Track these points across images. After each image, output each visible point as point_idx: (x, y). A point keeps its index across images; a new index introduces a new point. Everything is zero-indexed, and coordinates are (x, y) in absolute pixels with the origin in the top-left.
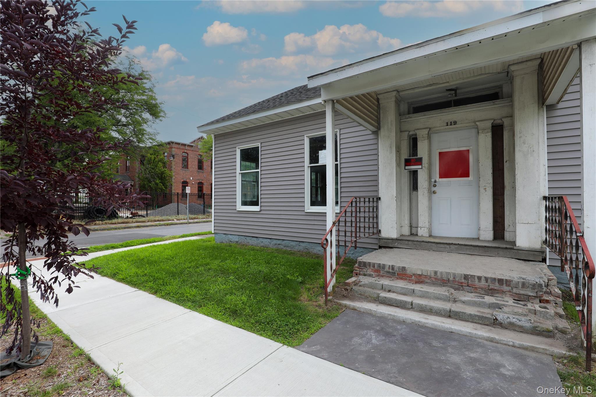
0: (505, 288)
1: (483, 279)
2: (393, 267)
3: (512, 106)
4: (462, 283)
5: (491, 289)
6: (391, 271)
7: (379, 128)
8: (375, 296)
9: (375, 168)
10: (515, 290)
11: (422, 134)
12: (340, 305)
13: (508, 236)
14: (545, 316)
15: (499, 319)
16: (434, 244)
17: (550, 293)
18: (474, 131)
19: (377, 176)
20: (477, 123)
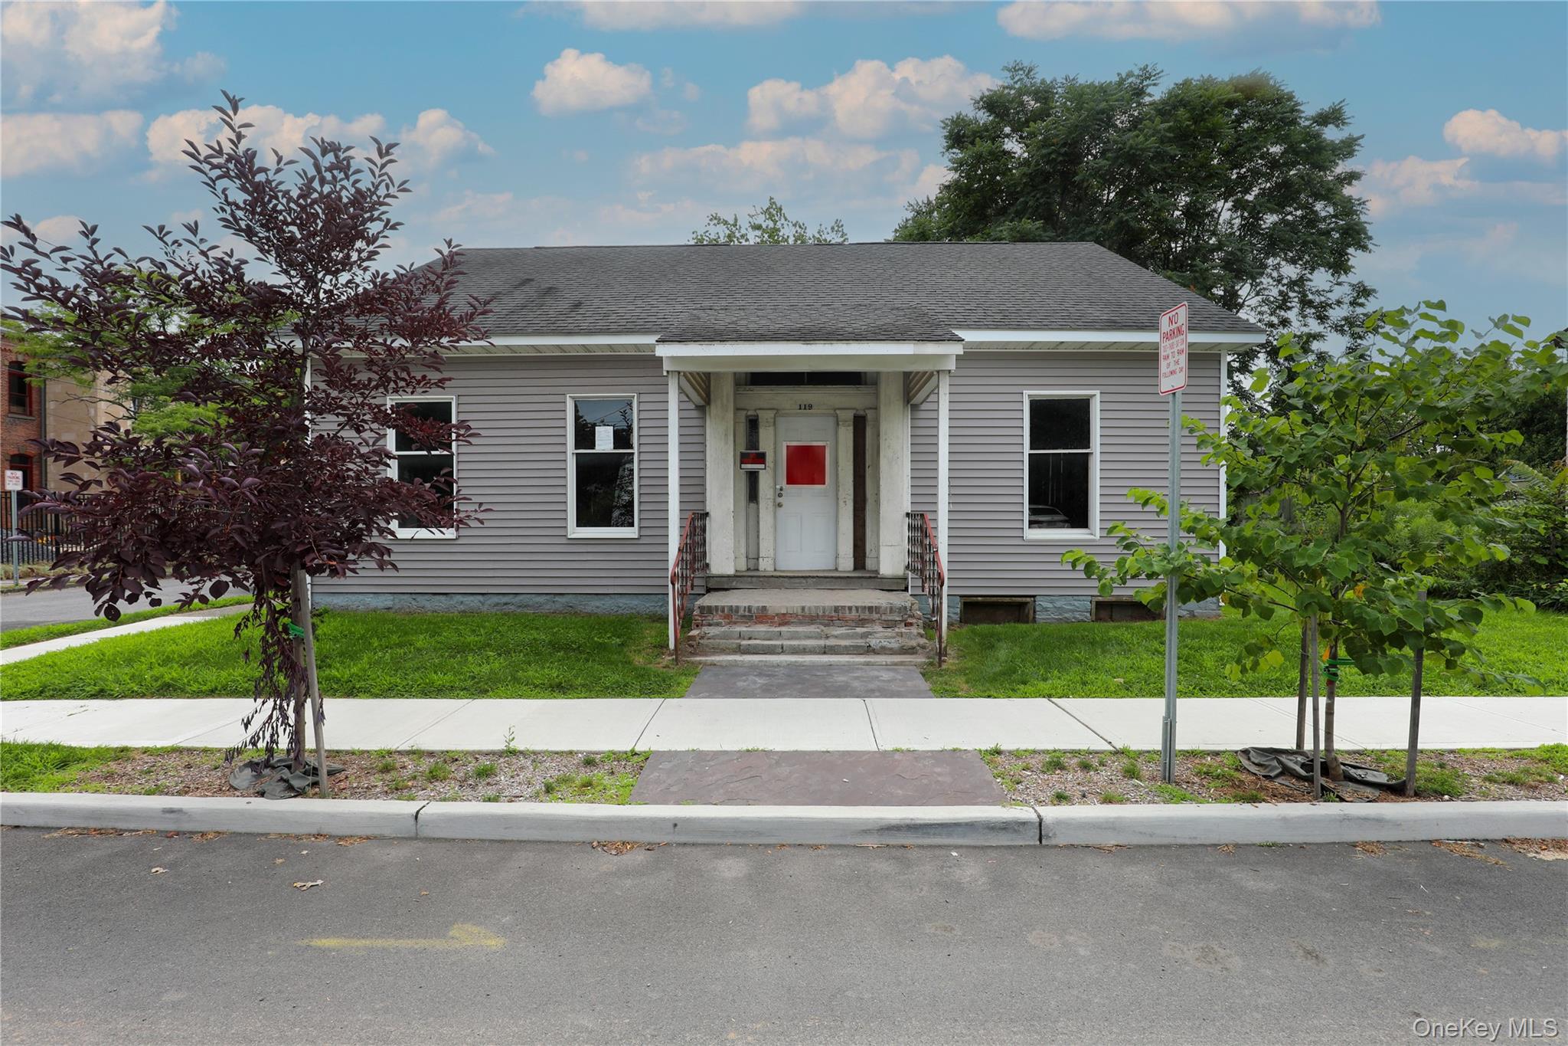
0: (875, 616)
1: (854, 608)
2: (750, 609)
3: (877, 395)
4: (832, 617)
5: (862, 620)
6: (747, 614)
7: (708, 401)
8: (735, 646)
9: (699, 465)
10: (884, 617)
11: (765, 416)
12: (693, 663)
13: (870, 564)
14: (910, 636)
15: (872, 645)
16: (786, 579)
17: (913, 616)
18: (831, 421)
19: (703, 478)
20: (838, 412)
